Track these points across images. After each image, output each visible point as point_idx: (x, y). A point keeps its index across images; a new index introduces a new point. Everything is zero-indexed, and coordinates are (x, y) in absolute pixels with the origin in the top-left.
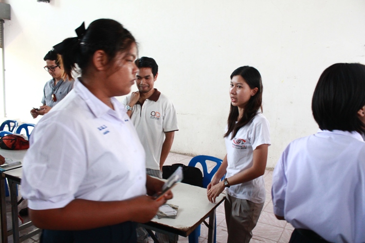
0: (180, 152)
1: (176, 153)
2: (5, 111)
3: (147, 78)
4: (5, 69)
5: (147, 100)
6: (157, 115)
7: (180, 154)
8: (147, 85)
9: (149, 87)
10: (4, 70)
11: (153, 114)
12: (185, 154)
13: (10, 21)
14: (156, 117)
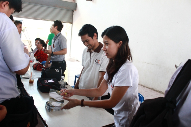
1: (145, 87)
2: (70, 53)
3: (87, 41)
5: (93, 52)
12: (150, 88)
13: (76, 11)
14: (98, 63)
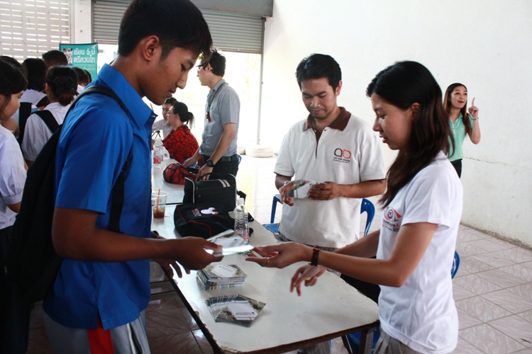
0: (477, 226)
1: (470, 227)
2: (258, 136)
3: (321, 95)
4: (263, 81)
5: (326, 128)
6: (346, 154)
7: (477, 229)
8: (322, 107)
9: (326, 110)
10: (262, 83)
11: (338, 153)
12: (485, 232)
13: (271, 18)
14: (343, 158)
